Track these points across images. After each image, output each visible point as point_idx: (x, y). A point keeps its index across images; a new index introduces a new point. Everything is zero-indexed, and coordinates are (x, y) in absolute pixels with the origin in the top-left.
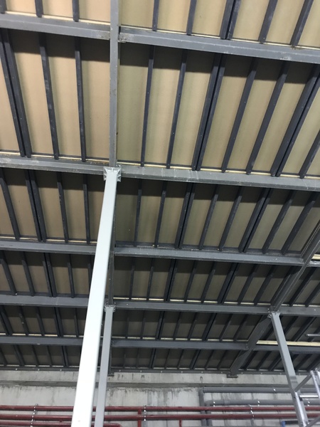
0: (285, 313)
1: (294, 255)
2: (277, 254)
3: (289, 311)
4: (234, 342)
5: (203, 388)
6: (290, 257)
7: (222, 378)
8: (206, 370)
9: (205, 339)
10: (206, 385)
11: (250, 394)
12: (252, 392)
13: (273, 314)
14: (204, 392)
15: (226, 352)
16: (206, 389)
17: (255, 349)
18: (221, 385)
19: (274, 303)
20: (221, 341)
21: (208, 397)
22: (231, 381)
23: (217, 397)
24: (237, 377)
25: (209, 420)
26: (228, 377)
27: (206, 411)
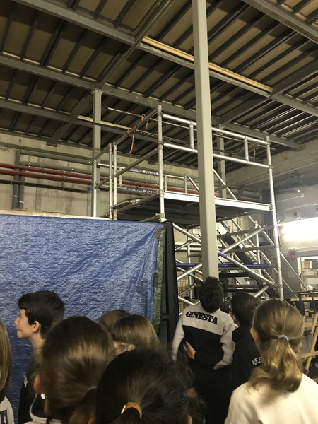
0: (108, 93)
1: (127, 31)
2: (110, 24)
3: (112, 92)
4: (56, 112)
5: (20, 150)
6: (123, 32)
7: (42, 145)
8: (26, 134)
9: (25, 102)
10: (24, 148)
11: (66, 163)
12: (69, 161)
13: (96, 91)
14: (22, 154)
15: (48, 120)
16: (23, 151)
17: (75, 123)
18: (40, 150)
19: (99, 81)
20: (42, 108)
21: (24, 158)
22: (50, 148)
23: (34, 160)
24: (56, 146)
25: (22, 177)
26: (47, 145)
27: (20, 169)
